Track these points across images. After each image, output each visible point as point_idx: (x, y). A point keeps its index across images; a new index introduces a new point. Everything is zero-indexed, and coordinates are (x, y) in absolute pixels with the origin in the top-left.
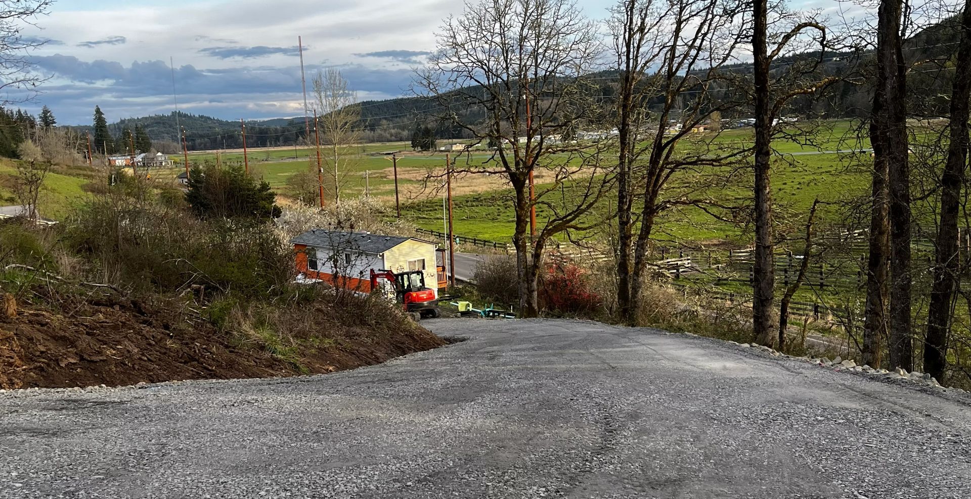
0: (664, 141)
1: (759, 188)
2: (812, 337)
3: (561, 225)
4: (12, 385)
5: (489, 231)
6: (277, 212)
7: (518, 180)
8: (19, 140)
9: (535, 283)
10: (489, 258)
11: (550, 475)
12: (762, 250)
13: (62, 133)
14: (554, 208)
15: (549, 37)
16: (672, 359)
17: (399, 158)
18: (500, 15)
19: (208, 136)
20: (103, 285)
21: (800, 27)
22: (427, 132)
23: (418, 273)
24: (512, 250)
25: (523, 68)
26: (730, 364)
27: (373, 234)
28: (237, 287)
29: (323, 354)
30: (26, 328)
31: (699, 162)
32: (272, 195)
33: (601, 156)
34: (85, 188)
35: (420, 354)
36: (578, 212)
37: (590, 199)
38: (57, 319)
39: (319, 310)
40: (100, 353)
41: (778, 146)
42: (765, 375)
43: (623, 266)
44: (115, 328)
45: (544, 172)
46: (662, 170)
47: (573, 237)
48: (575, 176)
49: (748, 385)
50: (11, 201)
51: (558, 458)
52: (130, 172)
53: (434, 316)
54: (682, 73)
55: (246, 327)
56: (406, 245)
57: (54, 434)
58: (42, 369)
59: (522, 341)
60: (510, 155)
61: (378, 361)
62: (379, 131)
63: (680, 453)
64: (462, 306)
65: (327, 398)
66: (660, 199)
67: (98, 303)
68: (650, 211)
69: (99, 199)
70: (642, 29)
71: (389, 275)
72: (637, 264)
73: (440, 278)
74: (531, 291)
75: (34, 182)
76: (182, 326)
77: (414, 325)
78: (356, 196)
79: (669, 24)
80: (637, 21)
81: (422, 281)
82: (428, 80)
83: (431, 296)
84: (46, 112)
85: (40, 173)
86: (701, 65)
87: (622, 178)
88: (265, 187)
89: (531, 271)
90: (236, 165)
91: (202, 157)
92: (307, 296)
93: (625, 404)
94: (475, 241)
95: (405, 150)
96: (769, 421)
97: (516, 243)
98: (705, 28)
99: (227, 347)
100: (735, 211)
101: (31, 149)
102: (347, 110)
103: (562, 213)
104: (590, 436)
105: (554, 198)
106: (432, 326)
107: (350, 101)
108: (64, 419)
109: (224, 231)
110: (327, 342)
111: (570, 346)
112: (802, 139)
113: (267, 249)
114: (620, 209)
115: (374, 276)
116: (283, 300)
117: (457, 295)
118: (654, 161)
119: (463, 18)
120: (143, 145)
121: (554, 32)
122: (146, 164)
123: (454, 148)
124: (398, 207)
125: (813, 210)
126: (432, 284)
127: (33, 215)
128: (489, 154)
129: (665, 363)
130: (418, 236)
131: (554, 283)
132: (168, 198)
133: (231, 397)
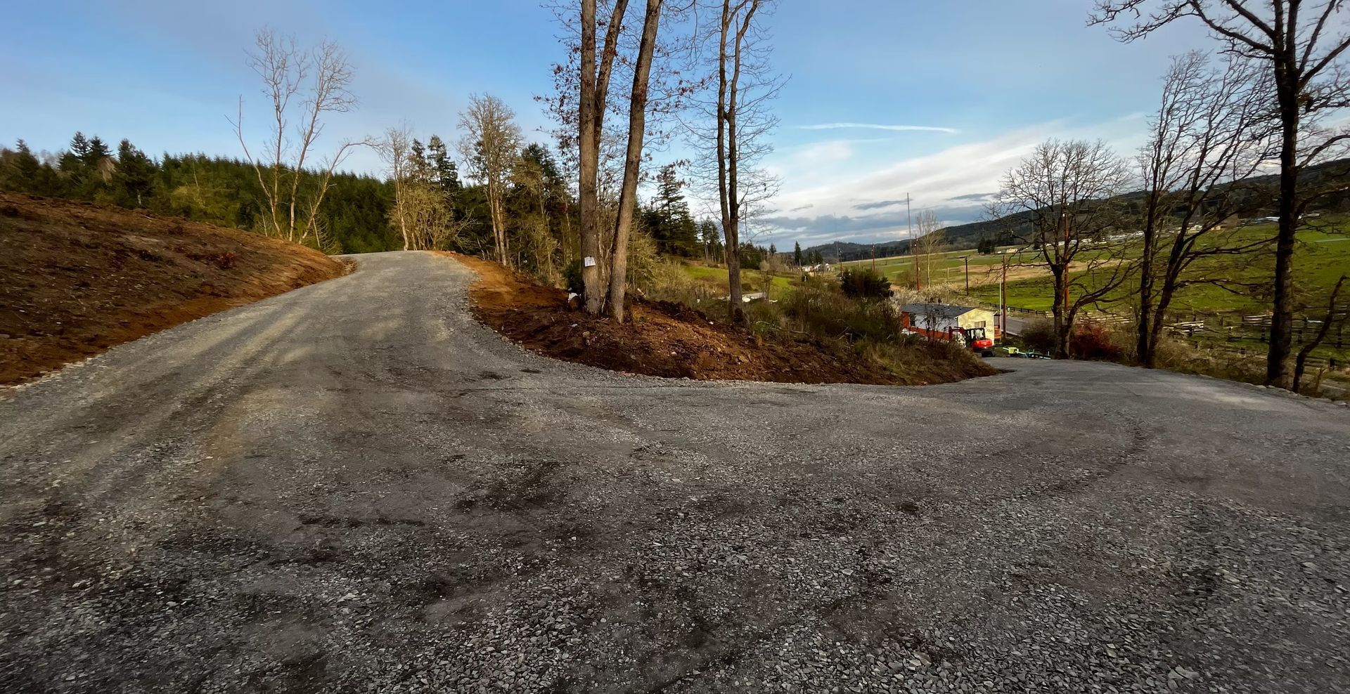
0: (1185, 238)
1: (1281, 269)
2: (1325, 384)
3: (1091, 299)
4: (760, 380)
5: (1031, 304)
6: (892, 294)
7: (1058, 269)
8: (760, 261)
9: (1068, 338)
10: (1032, 321)
11: (1092, 462)
12: (1281, 316)
13: (779, 256)
14: (1085, 288)
15: (1087, 173)
16: (1188, 393)
17: (969, 260)
18: (1048, 163)
19: (853, 253)
20: (801, 332)
21: (1334, 140)
22: (989, 243)
23: (981, 329)
24: (1051, 315)
25: (1064, 197)
26: (1248, 400)
27: (951, 305)
28: (871, 335)
29: (920, 374)
30: (767, 353)
31: (1218, 251)
32: (889, 285)
33: (1127, 251)
34: (791, 283)
35: (983, 378)
36: (1106, 290)
37: (1115, 282)
38: (780, 349)
39: (917, 349)
40: (801, 366)
41: (1302, 236)
42: (1285, 410)
43: (1143, 327)
44: (808, 354)
45: (1078, 264)
46: (1183, 258)
47: (1100, 307)
48: (1103, 266)
49: (1268, 416)
50: (756, 291)
51: (1098, 452)
52: (811, 274)
53: (992, 356)
54: (1203, 189)
55: (875, 357)
56: (973, 313)
57: (783, 405)
58: (773, 373)
59: (1058, 374)
60: (1051, 254)
61: (954, 381)
62: (956, 244)
63: (1205, 460)
64: (1011, 350)
65: (928, 400)
66: (1178, 280)
67: (799, 341)
68: (1169, 288)
69: (795, 288)
70: (1169, 159)
71: (961, 330)
72: (1155, 326)
73: (996, 332)
74: (1064, 343)
75: (767, 281)
76: (841, 355)
77: (978, 360)
78: (940, 283)
79: (1195, 153)
80: (1164, 153)
81: (984, 334)
82: (993, 209)
83: (989, 343)
84: (772, 246)
85: (771, 276)
86: (1224, 180)
87: (1146, 266)
88: (885, 280)
89: (1065, 329)
90: (868, 268)
91: (849, 265)
92: (910, 341)
93: (1152, 421)
94: (1021, 310)
95: (974, 255)
96: (1292, 445)
97: (1054, 311)
98: (1230, 152)
99: (865, 367)
100: (1254, 288)
101: (765, 265)
102: (937, 233)
103: (1091, 291)
104: (1124, 440)
105: (1085, 282)
106: (989, 361)
107: (939, 227)
108: (787, 398)
109: (863, 305)
110: (922, 368)
111: (1098, 379)
112: (1329, 229)
113: (887, 314)
114: (1143, 287)
115: (951, 330)
116: (897, 343)
117: (1008, 343)
118: (1175, 253)
119: (1020, 169)
120: (819, 260)
121: (1091, 169)
122: (821, 270)
123: (1008, 251)
124: (967, 289)
125: (1339, 285)
126: (991, 336)
127: (767, 298)
128: (1034, 254)
129: (1182, 395)
130: (982, 306)
131: (1083, 337)
132: (832, 288)
133: (870, 394)
